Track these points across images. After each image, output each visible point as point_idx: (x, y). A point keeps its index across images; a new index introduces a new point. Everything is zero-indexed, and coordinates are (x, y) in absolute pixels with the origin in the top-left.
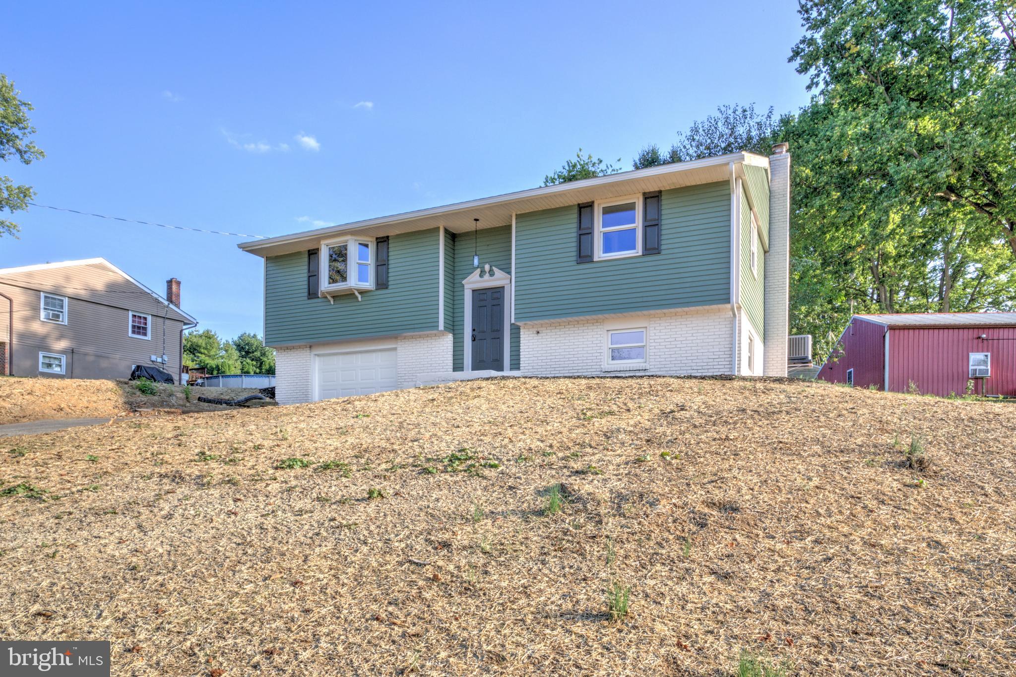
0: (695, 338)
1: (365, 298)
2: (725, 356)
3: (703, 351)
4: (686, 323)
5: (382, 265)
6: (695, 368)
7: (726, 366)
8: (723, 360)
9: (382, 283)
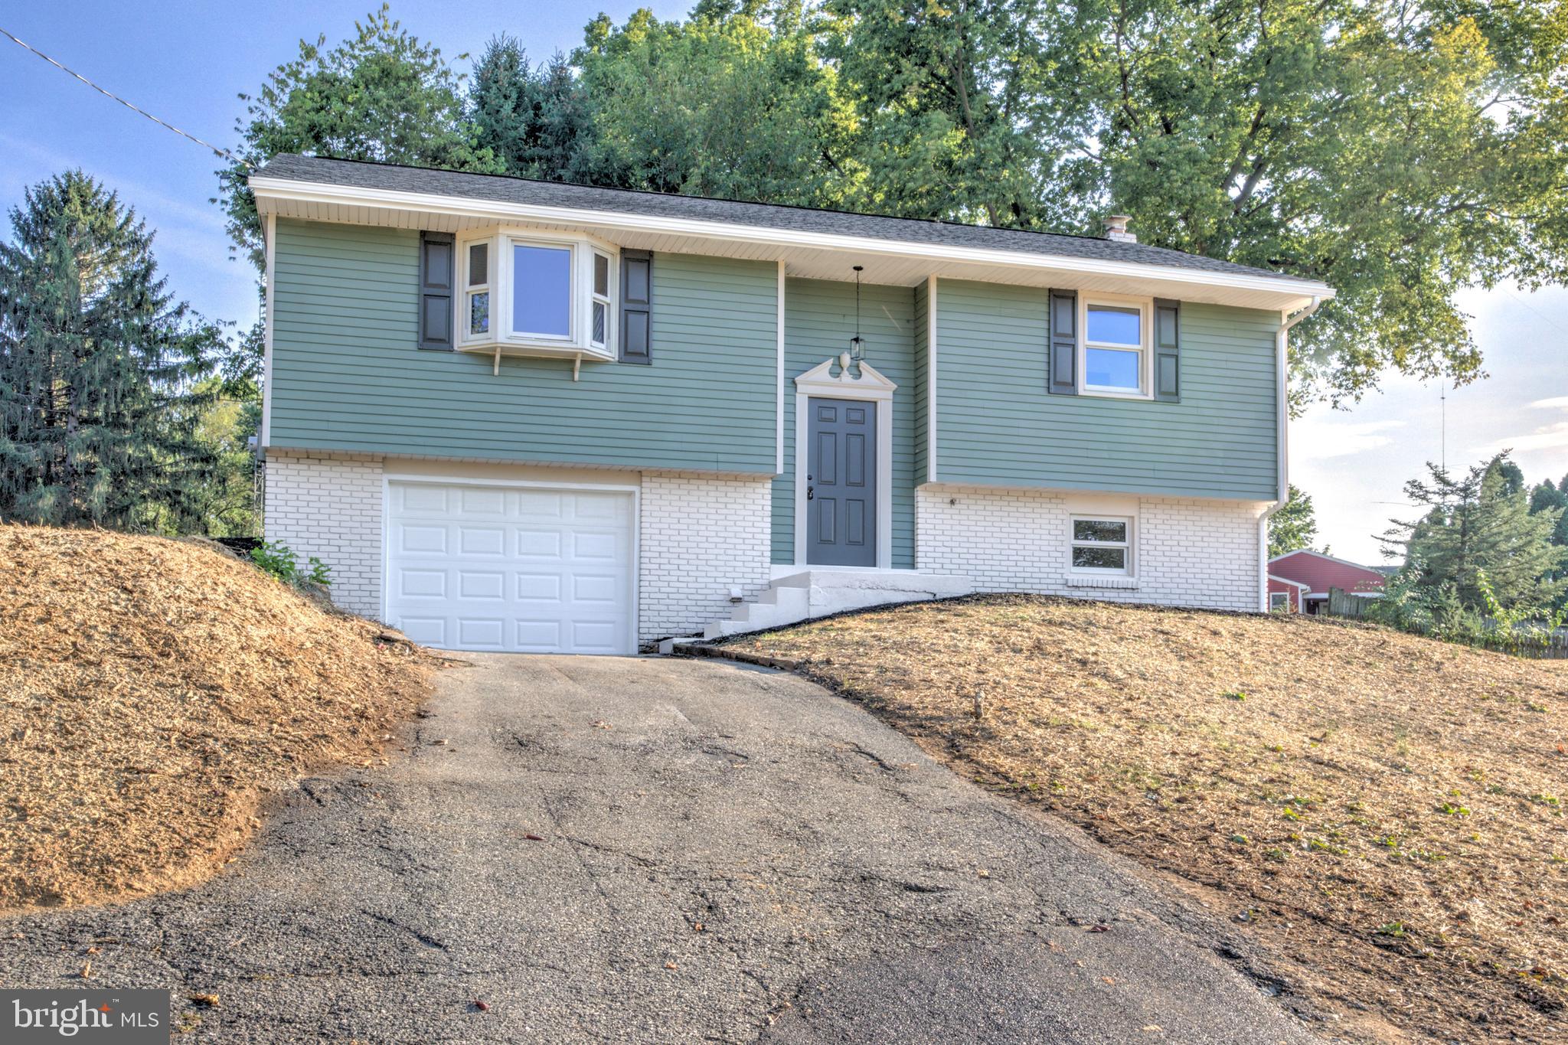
0: (1206, 544)
1: (588, 377)
2: (1246, 578)
3: (1216, 566)
4: (1194, 518)
5: (637, 309)
6: (1206, 592)
7: (1249, 594)
8: (1244, 583)
9: (636, 353)
